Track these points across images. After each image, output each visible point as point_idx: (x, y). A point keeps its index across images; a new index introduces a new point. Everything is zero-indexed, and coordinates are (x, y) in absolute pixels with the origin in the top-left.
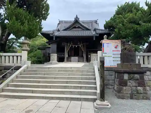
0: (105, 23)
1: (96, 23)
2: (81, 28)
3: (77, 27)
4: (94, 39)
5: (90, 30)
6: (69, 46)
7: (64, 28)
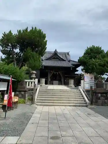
0: (79, 58)
1: (68, 55)
2: (58, 59)
3: (56, 58)
4: (71, 69)
5: (66, 61)
6: (52, 72)
7: (46, 58)
